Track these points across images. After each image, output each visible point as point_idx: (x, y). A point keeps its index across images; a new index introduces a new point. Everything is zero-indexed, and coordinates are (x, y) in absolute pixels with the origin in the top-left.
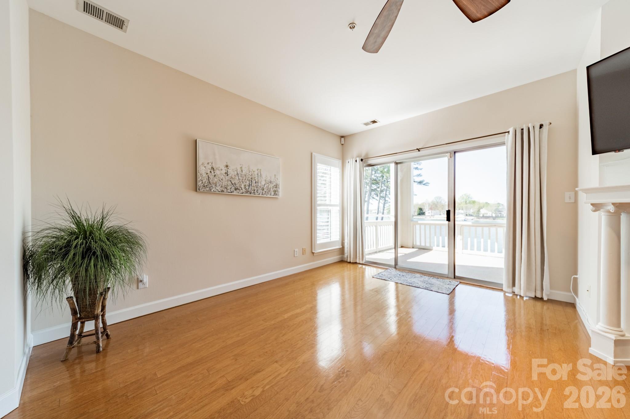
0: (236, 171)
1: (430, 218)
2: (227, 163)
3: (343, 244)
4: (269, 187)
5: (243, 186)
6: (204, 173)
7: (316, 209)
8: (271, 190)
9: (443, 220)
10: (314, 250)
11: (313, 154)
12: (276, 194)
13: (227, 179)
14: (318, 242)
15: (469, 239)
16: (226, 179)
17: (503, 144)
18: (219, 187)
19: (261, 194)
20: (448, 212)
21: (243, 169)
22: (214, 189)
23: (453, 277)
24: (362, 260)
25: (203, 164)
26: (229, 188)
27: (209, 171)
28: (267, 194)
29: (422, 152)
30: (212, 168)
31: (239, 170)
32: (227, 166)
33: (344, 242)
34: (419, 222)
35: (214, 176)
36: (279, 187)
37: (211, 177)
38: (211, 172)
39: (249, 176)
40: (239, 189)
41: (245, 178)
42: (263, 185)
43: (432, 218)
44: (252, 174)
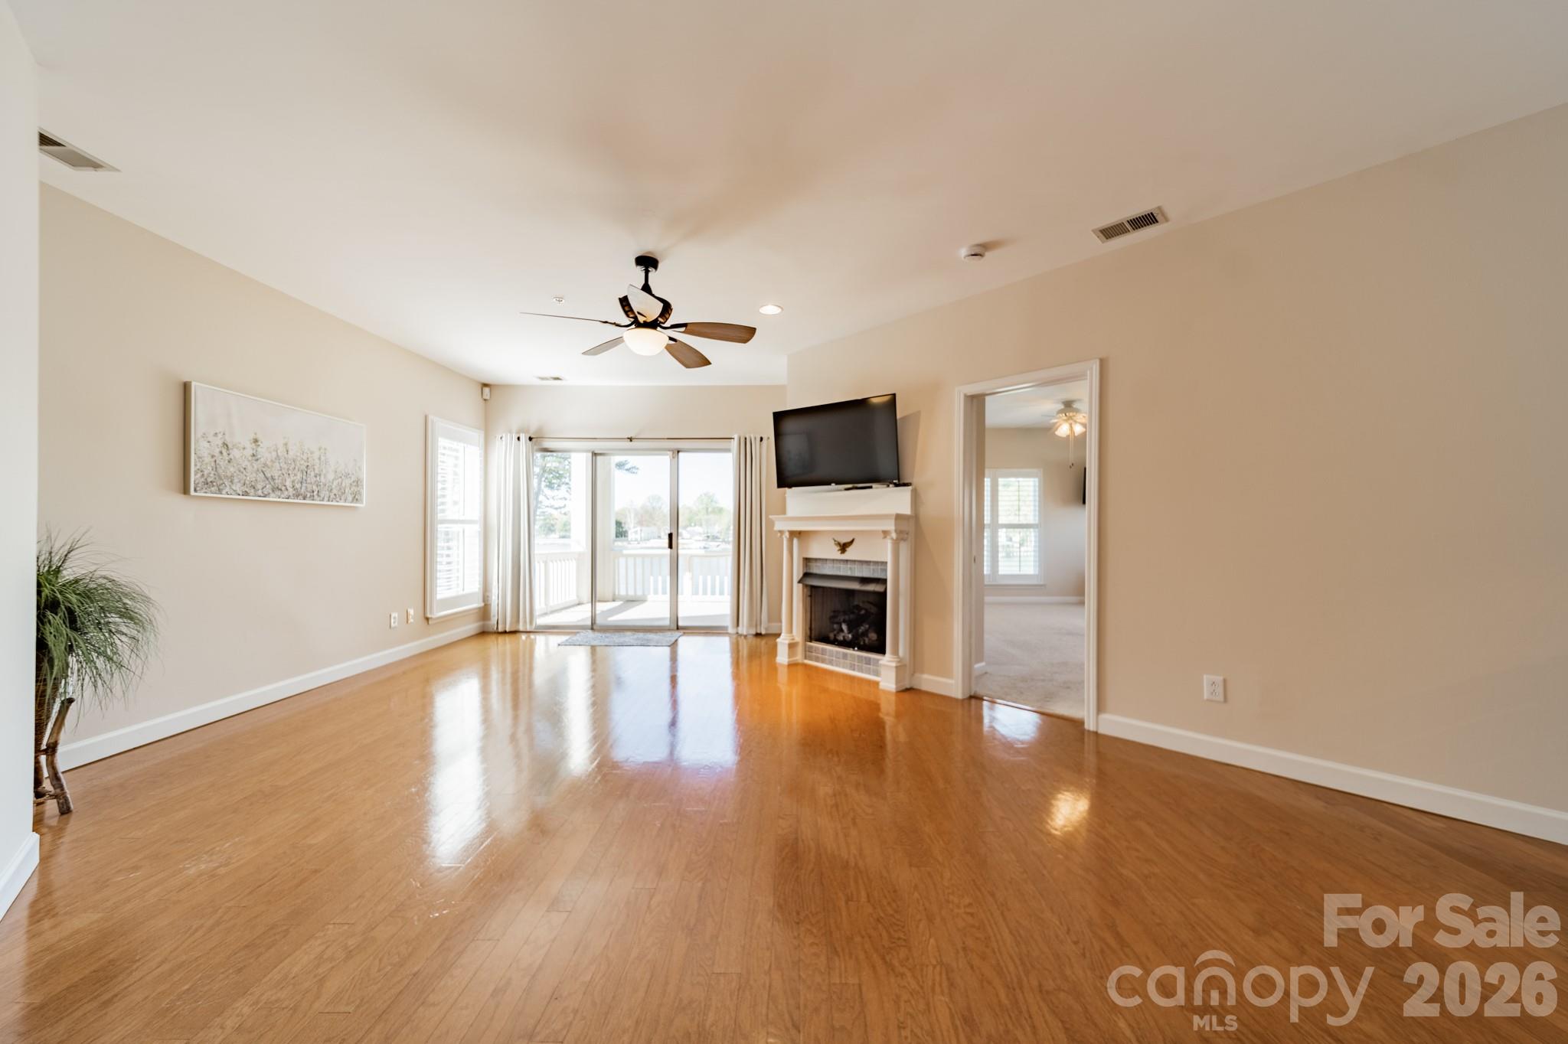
0: (274, 450)
1: (639, 543)
2: (255, 434)
3: (486, 599)
4: (344, 485)
5: (288, 484)
6: (206, 455)
7: (434, 531)
8: (347, 491)
9: (664, 548)
10: (431, 613)
11: (431, 417)
12: (357, 500)
13: (256, 467)
14: (439, 596)
15: (701, 577)
16: (253, 467)
17: (728, 450)
18: (239, 485)
19: (326, 499)
20: (670, 536)
21: (290, 447)
22: (227, 489)
23: (676, 628)
24: (531, 622)
25: (204, 435)
26: (259, 486)
27: (218, 450)
28: (338, 499)
29: (634, 444)
30: (225, 445)
31: (281, 451)
32: (256, 441)
33: (488, 594)
34: (625, 552)
35: (229, 462)
36: (362, 486)
37: (222, 463)
38: (221, 453)
39: (302, 462)
40: (281, 490)
41: (293, 466)
42: (329, 482)
43: (643, 544)
44: (308, 459)
